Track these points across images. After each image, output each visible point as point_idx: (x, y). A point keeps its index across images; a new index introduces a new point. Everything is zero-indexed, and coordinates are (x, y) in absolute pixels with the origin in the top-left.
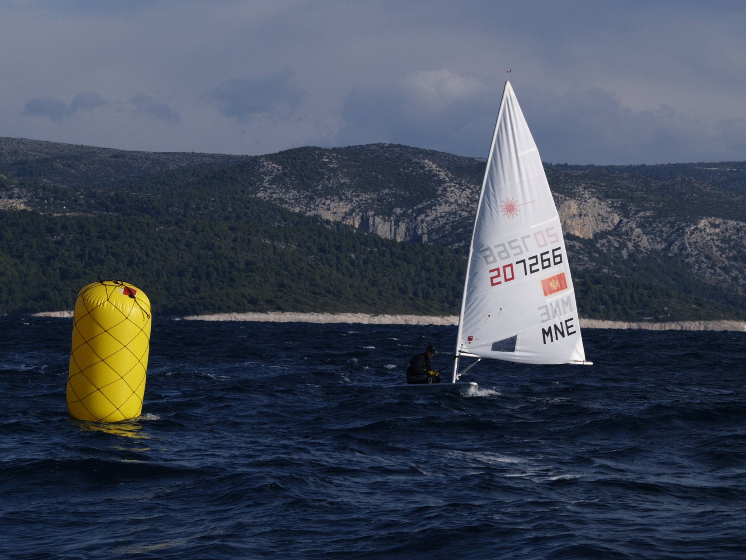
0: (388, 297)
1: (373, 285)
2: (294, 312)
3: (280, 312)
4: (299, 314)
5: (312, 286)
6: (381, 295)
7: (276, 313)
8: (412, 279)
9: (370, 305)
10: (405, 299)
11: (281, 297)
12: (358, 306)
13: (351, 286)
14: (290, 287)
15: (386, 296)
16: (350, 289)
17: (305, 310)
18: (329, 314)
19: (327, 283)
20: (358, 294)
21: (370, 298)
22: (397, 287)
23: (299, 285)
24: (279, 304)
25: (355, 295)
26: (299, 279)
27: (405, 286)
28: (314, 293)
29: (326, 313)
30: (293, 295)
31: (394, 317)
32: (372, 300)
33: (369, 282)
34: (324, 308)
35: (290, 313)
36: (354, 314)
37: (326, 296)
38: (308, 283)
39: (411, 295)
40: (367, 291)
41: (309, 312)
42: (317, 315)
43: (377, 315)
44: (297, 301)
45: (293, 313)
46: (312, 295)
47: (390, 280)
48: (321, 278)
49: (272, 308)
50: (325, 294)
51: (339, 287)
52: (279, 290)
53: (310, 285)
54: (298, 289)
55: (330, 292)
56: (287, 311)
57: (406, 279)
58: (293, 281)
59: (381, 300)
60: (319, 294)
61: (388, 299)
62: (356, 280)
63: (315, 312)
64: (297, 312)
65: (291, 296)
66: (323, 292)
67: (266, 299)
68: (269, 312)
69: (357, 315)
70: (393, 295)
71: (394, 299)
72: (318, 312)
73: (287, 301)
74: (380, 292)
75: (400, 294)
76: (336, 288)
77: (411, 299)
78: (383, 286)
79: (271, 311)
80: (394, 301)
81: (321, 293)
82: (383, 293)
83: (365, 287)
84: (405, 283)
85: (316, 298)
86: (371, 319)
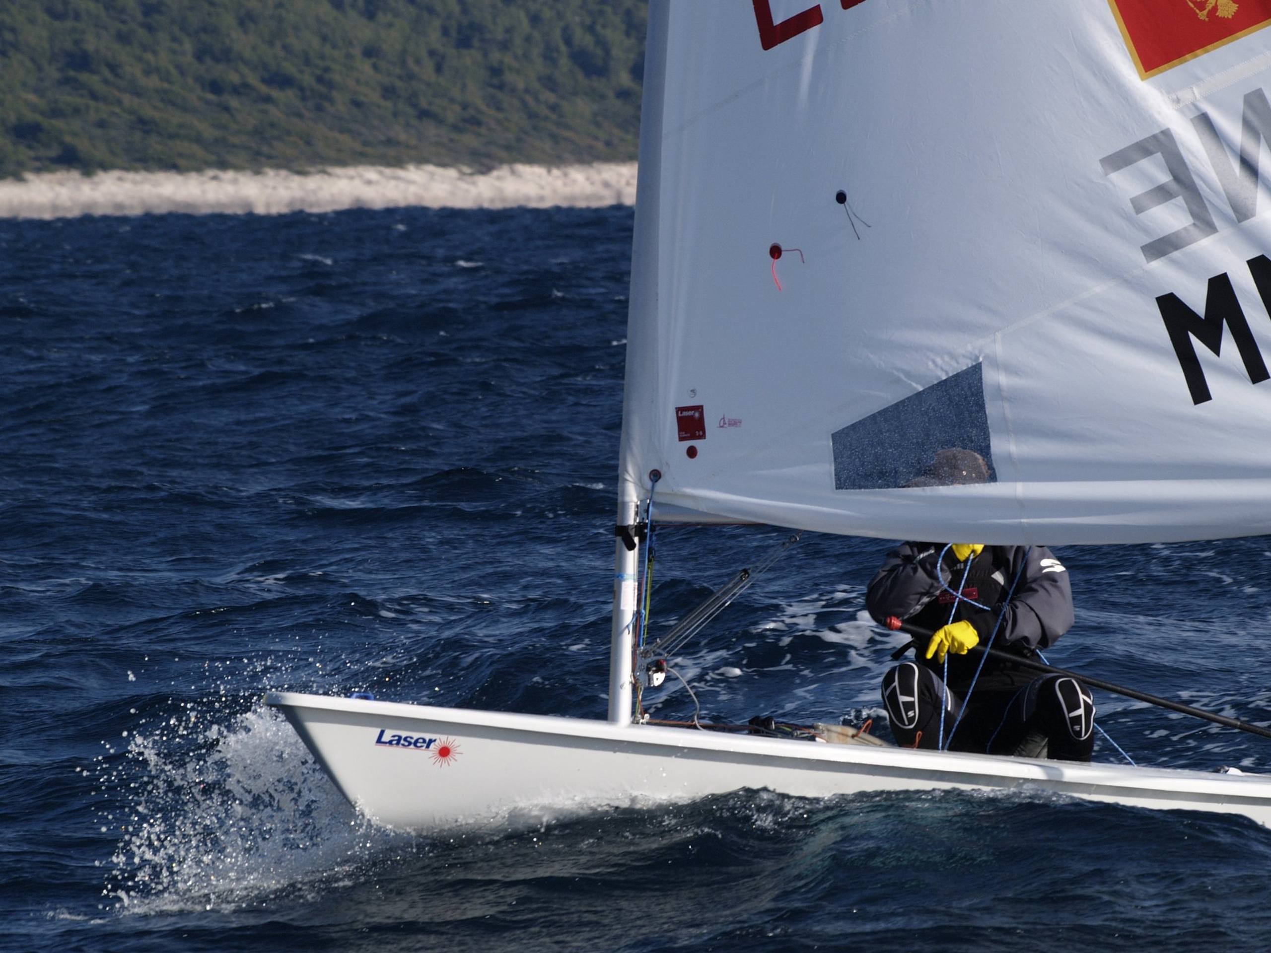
0: (527, 91)
1: (464, 42)
2: (136, 170)
3: (75, 174)
4: (161, 176)
5: (208, 61)
6: (501, 87)
7: (60, 175)
8: (628, 13)
9: (455, 128)
10: (602, 97)
11: (77, 111)
12: (403, 137)
13: (370, 52)
14: (113, 68)
15: (521, 85)
16: (365, 67)
17: (181, 162)
18: (283, 173)
19: (271, 44)
20: (399, 84)
21: (452, 100)
22: (563, 48)
23: (149, 56)
24: (68, 139)
25: (388, 92)
26: (150, 28)
27: (601, 42)
28: (216, 87)
29: (271, 172)
30: (127, 99)
31: (556, 172)
32: (465, 107)
33: (445, 32)
34: (265, 149)
35: (116, 173)
36: (388, 171)
37: (268, 99)
38: (188, 46)
39: (624, 79)
40: (439, 69)
41: (199, 170)
42: (235, 182)
43: (485, 170)
44: (144, 125)
45: (131, 176)
46: (211, 97)
47: (535, 19)
48: (242, 23)
49: (37, 159)
50: (264, 89)
51: (322, 57)
52: (66, 81)
53: (199, 56)
54: (147, 72)
55: (283, 81)
56: (105, 167)
57: (601, 13)
58: (123, 38)
59: (499, 109)
60: (238, 90)
61: (529, 99)
62: (390, 25)
63: (223, 165)
64: (148, 169)
65: (119, 102)
66: (253, 79)
67: (12, 119)
68: (29, 176)
69: (400, 173)
70: (549, 83)
71: (551, 98)
72: (237, 168)
73: (101, 124)
74: (496, 71)
75: (580, 76)
76: (307, 62)
77: (624, 94)
78: (505, 46)
79: (38, 171)
80: (554, 108)
81: (246, 85)
82: (509, 77)
83: (432, 53)
84: (598, 28)
85: (227, 109)
86: (463, 185)
